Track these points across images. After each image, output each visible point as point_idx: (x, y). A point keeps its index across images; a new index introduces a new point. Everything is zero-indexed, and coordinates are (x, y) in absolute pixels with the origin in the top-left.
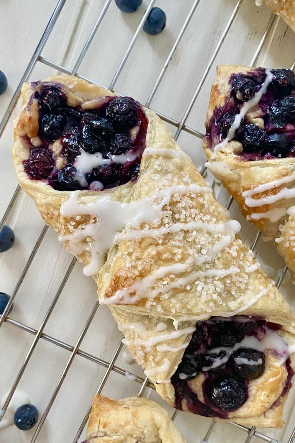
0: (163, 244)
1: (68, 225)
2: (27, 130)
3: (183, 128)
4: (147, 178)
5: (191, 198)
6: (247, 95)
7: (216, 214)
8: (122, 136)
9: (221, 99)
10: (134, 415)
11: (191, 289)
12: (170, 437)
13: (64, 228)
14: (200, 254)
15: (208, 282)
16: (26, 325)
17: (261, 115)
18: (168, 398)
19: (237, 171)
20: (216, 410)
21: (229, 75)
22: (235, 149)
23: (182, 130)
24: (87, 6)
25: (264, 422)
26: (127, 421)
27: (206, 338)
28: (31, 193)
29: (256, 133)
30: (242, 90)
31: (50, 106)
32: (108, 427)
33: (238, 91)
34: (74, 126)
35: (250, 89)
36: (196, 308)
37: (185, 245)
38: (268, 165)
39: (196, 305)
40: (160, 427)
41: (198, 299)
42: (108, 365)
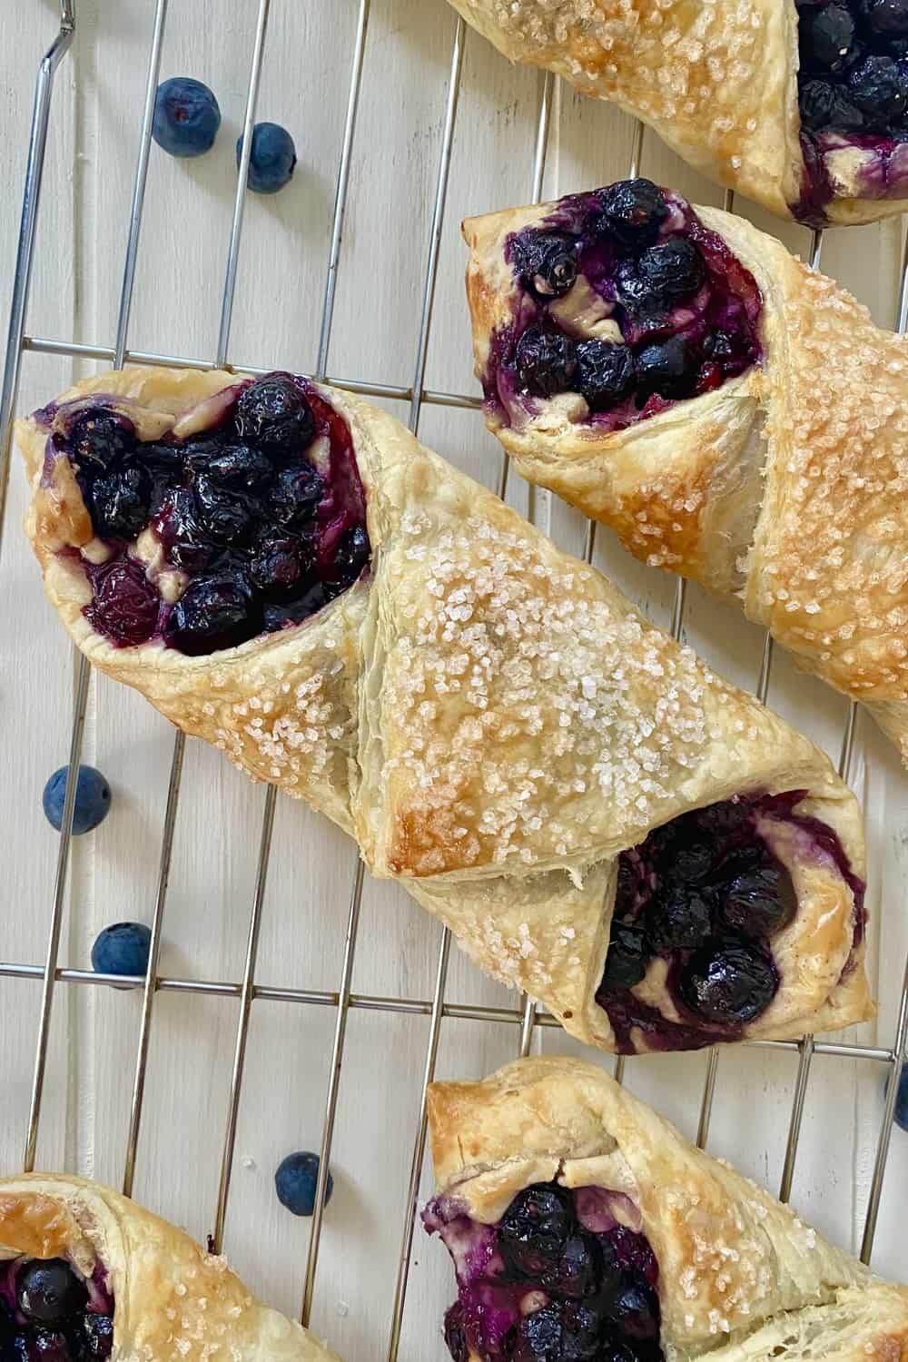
0: (489, 708)
1: (248, 729)
2: (67, 536)
3: (424, 398)
4: (399, 564)
5: (512, 574)
6: (562, 279)
7: (581, 589)
8: (294, 472)
9: (501, 308)
10: (536, 1104)
11: (588, 787)
12: (633, 1125)
13: (240, 738)
14: (581, 700)
15: (620, 756)
16: (202, 979)
17: (606, 311)
18: (597, 1038)
19: (596, 462)
20: (714, 1029)
21: (501, 240)
22: (569, 413)
23: (423, 405)
24: (87, 169)
25: (833, 1018)
26: (525, 1122)
27: (643, 877)
28: (131, 679)
29: (610, 360)
30: (545, 270)
31: (101, 458)
32: (485, 1150)
33: (538, 277)
34: (170, 485)
35: (566, 262)
36: (611, 826)
37: (541, 693)
38: (665, 427)
39: (609, 818)
40: (602, 1110)
41: (610, 804)
42: (429, 1008)
